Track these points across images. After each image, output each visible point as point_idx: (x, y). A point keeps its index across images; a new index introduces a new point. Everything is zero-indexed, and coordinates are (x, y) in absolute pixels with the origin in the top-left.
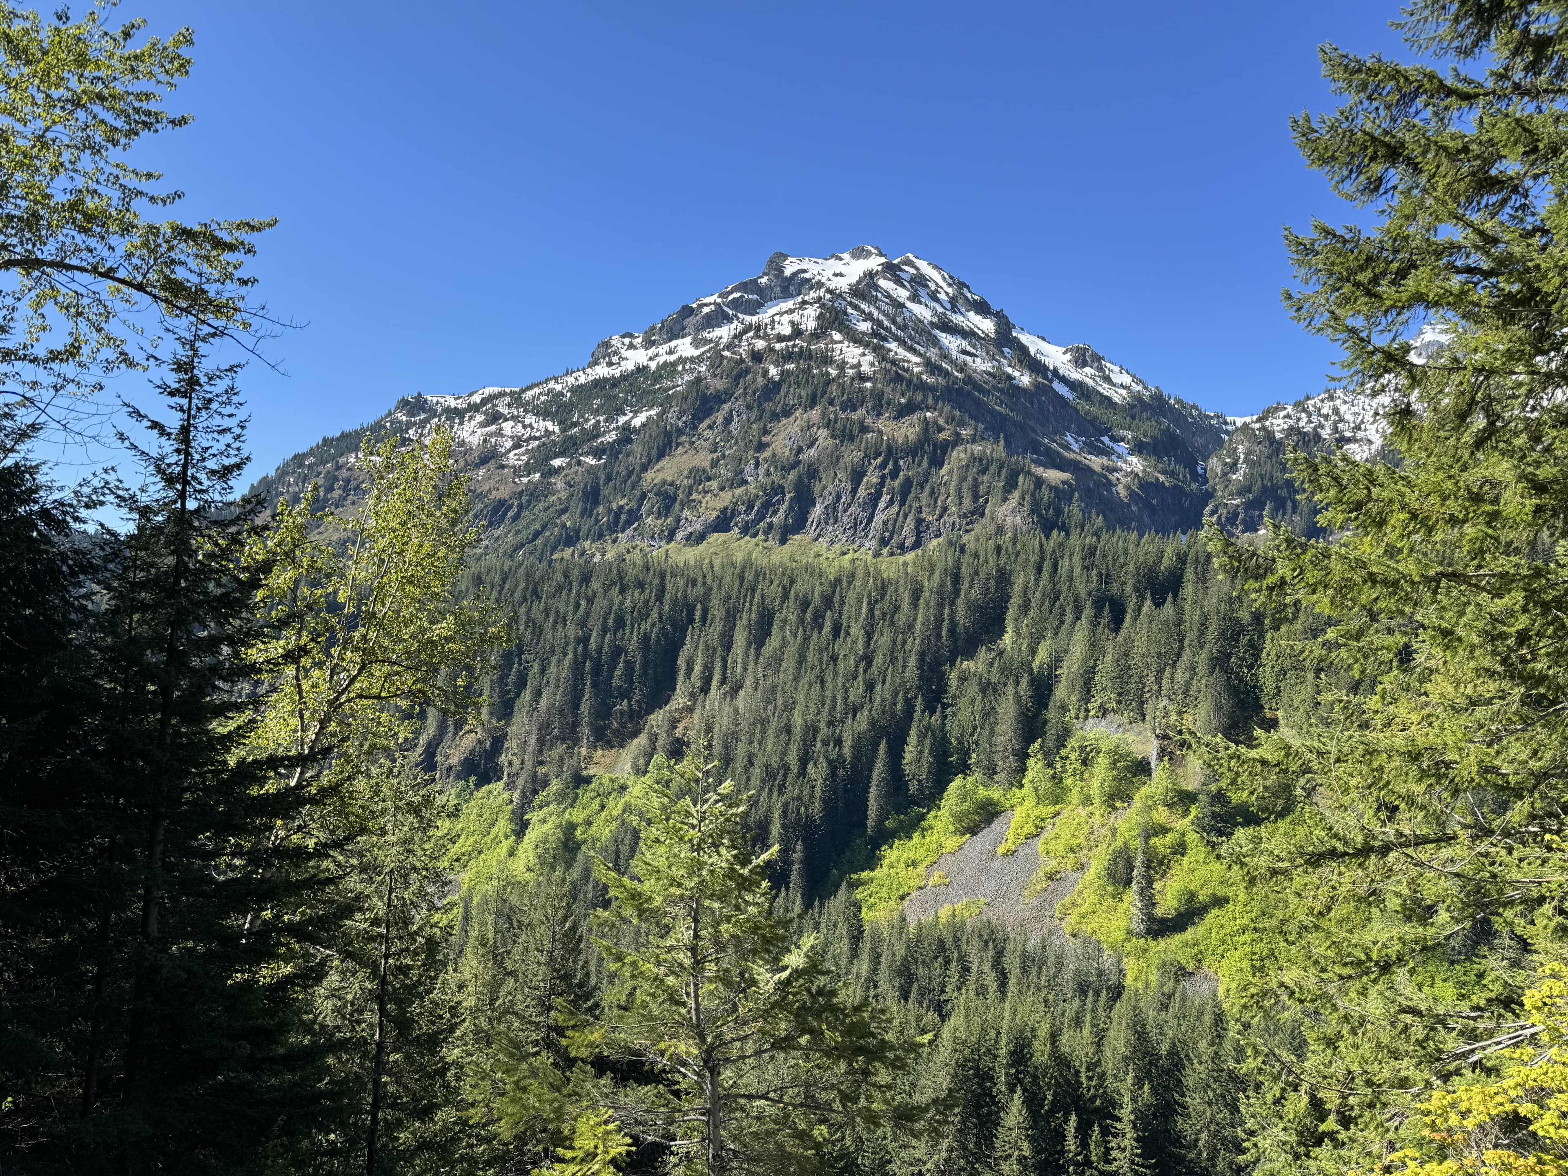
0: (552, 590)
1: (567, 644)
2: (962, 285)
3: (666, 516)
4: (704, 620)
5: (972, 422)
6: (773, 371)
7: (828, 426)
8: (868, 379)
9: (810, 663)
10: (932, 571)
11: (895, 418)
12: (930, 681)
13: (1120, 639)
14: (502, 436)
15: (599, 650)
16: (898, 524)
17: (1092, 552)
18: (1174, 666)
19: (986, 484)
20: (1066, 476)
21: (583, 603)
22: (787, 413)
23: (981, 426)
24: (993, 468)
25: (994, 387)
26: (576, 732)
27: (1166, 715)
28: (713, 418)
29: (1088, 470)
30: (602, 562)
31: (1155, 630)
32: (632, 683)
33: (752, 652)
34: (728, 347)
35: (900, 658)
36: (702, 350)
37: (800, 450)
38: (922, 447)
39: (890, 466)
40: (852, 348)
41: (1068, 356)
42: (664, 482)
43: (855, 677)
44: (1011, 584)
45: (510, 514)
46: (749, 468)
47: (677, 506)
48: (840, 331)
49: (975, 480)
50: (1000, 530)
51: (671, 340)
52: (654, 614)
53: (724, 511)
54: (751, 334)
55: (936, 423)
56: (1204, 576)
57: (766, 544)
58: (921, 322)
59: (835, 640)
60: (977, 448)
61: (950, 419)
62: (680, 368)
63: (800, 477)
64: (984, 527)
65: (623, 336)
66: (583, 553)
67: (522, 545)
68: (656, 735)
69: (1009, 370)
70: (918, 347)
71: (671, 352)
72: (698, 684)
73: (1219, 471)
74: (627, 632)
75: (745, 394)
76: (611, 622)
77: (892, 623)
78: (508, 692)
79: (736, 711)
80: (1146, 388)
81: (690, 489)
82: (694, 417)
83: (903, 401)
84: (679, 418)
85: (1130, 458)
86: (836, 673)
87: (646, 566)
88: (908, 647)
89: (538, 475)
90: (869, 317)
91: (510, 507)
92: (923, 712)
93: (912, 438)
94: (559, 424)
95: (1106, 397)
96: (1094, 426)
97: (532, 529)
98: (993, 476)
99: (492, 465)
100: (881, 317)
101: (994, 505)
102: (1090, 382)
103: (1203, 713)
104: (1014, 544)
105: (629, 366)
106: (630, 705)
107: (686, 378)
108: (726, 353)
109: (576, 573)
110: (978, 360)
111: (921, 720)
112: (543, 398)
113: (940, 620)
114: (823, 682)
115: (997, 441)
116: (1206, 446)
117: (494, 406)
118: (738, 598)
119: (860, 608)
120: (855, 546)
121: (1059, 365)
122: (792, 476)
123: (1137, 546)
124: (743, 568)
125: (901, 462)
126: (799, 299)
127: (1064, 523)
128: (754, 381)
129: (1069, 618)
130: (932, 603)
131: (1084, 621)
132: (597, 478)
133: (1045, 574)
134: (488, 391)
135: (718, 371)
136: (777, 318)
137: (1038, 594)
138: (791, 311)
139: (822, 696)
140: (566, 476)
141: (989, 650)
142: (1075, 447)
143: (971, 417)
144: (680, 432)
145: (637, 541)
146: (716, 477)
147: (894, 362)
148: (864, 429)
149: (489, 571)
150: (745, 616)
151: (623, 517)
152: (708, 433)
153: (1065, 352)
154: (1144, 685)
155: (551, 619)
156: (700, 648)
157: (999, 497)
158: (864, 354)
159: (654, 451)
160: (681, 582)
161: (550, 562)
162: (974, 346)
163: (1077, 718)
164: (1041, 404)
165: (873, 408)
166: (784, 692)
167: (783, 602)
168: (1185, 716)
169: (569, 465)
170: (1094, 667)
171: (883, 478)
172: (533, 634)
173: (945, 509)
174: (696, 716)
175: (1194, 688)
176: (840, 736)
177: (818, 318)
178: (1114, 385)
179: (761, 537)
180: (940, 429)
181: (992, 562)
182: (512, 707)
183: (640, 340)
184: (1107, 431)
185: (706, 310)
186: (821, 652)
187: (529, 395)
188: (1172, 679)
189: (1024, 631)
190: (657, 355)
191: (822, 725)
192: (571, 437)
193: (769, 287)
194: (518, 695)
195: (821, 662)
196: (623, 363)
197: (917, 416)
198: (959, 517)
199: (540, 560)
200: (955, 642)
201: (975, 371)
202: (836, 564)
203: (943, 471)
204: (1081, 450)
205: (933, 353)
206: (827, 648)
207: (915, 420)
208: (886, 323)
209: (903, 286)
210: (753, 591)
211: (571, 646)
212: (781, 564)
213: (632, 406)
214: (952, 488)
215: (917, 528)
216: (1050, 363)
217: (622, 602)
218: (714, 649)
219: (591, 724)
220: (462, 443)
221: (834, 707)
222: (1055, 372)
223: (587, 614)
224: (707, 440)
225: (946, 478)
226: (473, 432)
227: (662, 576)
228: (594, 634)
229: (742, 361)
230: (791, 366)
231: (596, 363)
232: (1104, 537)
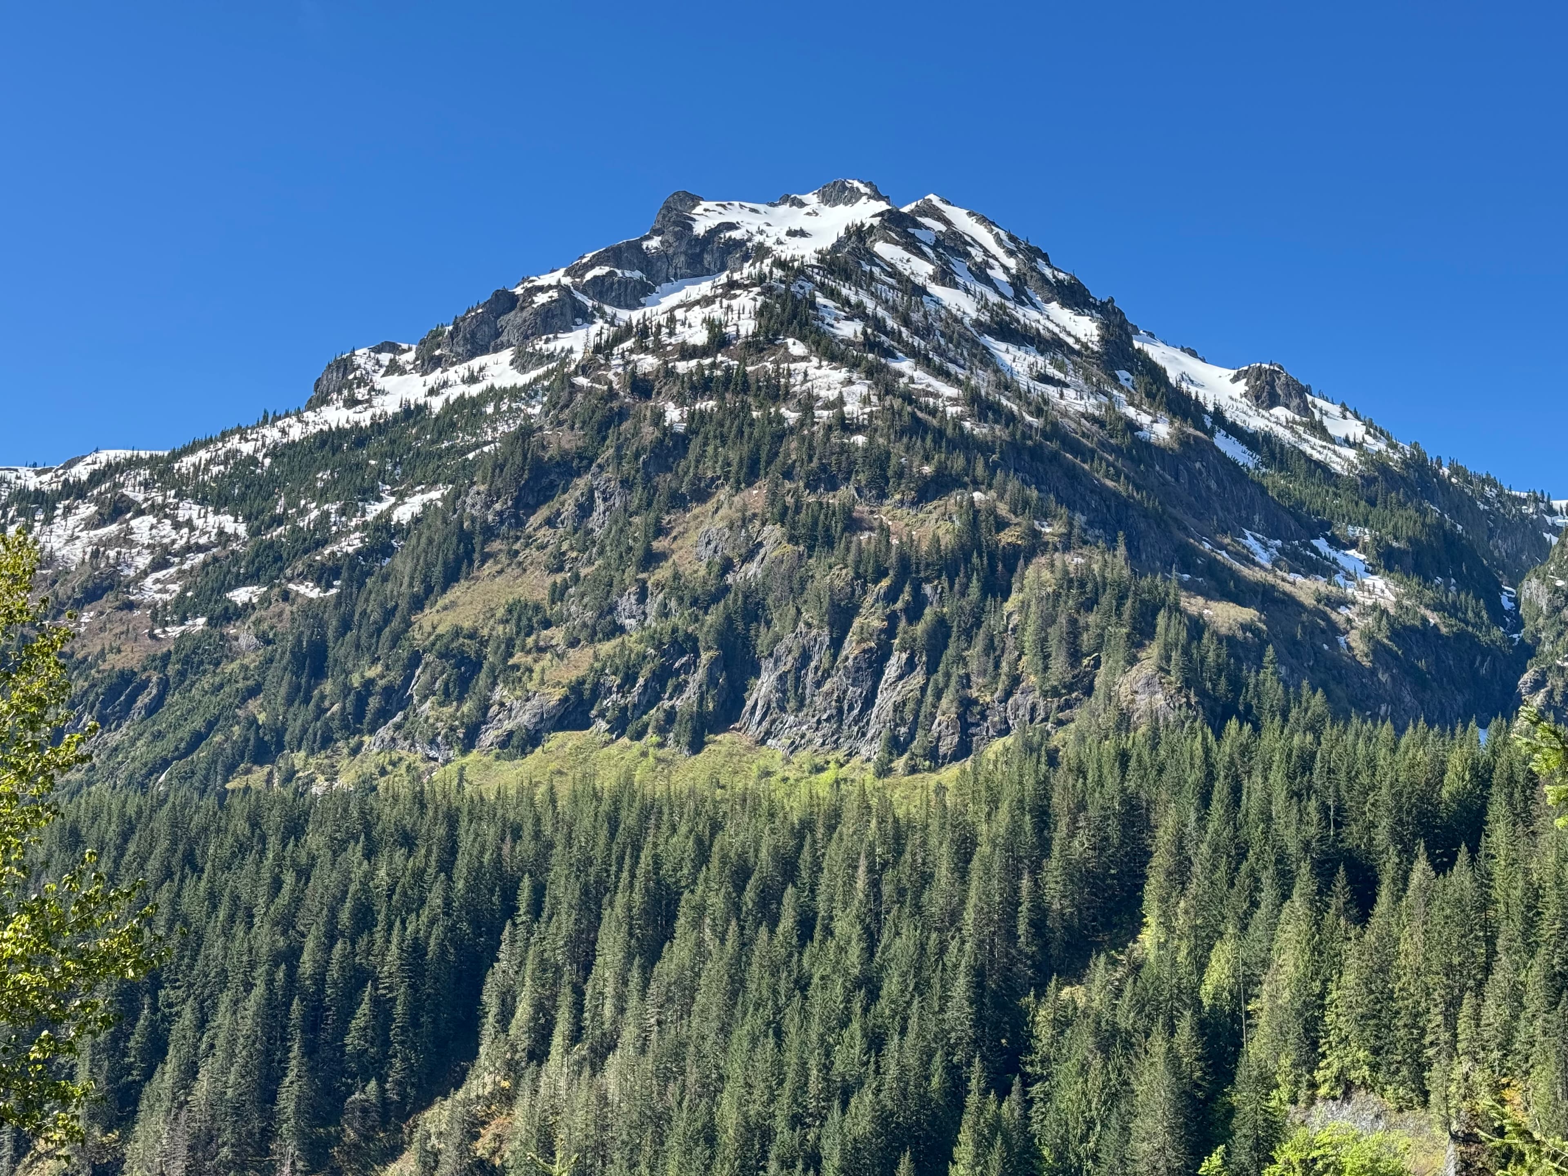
0: (226, 853)
1: (252, 965)
2: (1033, 253)
3: (461, 699)
4: (536, 909)
5: (1063, 511)
6: (673, 414)
7: (781, 519)
8: (859, 429)
9: (753, 996)
10: (994, 803)
11: (914, 504)
12: (998, 1030)
13: (1370, 937)
14: (131, 544)
15: (320, 978)
16: (925, 709)
17: (1306, 762)
18: (1479, 990)
19: (1093, 631)
20: (1248, 614)
21: (289, 878)
22: (702, 494)
23: (1080, 519)
24: (1106, 599)
25: (1102, 445)
26: (268, 1152)
27: (1469, 1094)
28: (555, 504)
29: (1290, 602)
30: (329, 794)
31: (1438, 919)
32: (387, 1043)
33: (635, 976)
34: (584, 369)
35: (936, 981)
36: (533, 374)
37: (727, 566)
38: (967, 559)
39: (906, 596)
40: (826, 371)
41: (1241, 386)
42: (457, 632)
43: (844, 1023)
44: (1152, 828)
45: (143, 700)
46: (627, 603)
47: (482, 679)
48: (803, 339)
49: (1073, 622)
50: (1125, 721)
51: (472, 355)
52: (435, 899)
53: (577, 687)
54: (629, 344)
55: (992, 511)
56: (1526, 810)
57: (661, 753)
58: (959, 321)
59: (803, 946)
60: (1074, 561)
61: (1020, 506)
62: (490, 410)
63: (729, 619)
64: (1092, 713)
65: (378, 350)
66: (290, 776)
67: (165, 763)
68: (436, 1154)
69: (1131, 412)
70: (952, 368)
71: (472, 379)
72: (524, 1043)
73: (1543, 604)
74: (379, 938)
75: (619, 457)
76: (344, 917)
77: (918, 908)
78: (130, 1067)
79: (603, 1099)
80: (1394, 447)
81: (510, 644)
82: (518, 502)
83: (927, 469)
84: (488, 506)
85: (1370, 580)
86: (805, 1015)
87: (420, 801)
88: (950, 958)
89: (201, 621)
90: (857, 312)
91: (143, 686)
92: (985, 1093)
93: (947, 540)
94: (247, 519)
95: (1318, 464)
96: (1298, 519)
97: (185, 732)
98: (1107, 615)
99: (107, 602)
100: (881, 312)
101: (1112, 672)
102: (1285, 435)
103: (1542, 1088)
104: (1154, 747)
105: (390, 405)
106: (382, 1091)
107: (502, 428)
108: (582, 381)
109: (274, 819)
110: (1070, 393)
111: (981, 1111)
112: (215, 470)
113: (1012, 903)
114: (779, 1034)
115: (1112, 546)
116: (1515, 557)
117: (117, 486)
118: (606, 863)
119: (852, 878)
120: (840, 755)
121: (1224, 403)
122: (713, 617)
123: (1394, 750)
124: (616, 802)
125: (928, 589)
126: (723, 278)
127: (1249, 707)
128: (637, 432)
129: (1267, 895)
130: (996, 867)
131: (1298, 903)
132: (322, 624)
133: (1217, 808)
134: (105, 457)
135: (565, 414)
136: (679, 314)
137: (1204, 847)
138: (707, 301)
139: (779, 1065)
140: (258, 622)
141: (1114, 963)
142: (1263, 558)
143: (1060, 501)
144: (489, 533)
145: (402, 751)
146: (561, 620)
147: (908, 397)
148: (853, 525)
149: (95, 818)
150: (620, 899)
151: (374, 703)
152: (544, 534)
153: (1236, 379)
154: (1423, 1032)
155: (222, 914)
156: (529, 967)
157: (1120, 655)
158: (850, 382)
159: (437, 571)
160: (490, 832)
161: (222, 796)
162: (1060, 367)
163: (1294, 1101)
164: (1193, 476)
165: (871, 483)
166: (700, 1056)
167: (697, 869)
168: (1507, 1094)
169: (265, 600)
170: (1322, 996)
171: (892, 619)
172: (183, 946)
173: (1015, 680)
174: (520, 1110)
175: (1522, 1037)
176: (816, 1146)
177: (759, 314)
178: (1332, 440)
179: (652, 738)
180: (1001, 525)
181: (1111, 784)
182: (136, 1102)
183: (411, 356)
184: (1323, 528)
185: (541, 299)
186: (775, 972)
187: (187, 463)
188: (1477, 1018)
189: (1181, 922)
190: (445, 384)
191: (780, 1124)
192: (271, 545)
193: (663, 256)
194: (148, 1075)
195: (775, 992)
196: (377, 401)
197: (954, 500)
198: (1045, 694)
199: (203, 793)
200: (1045, 946)
201: (1065, 414)
202: (803, 790)
203: (1009, 606)
204: (1275, 564)
205: (982, 380)
206: (787, 963)
207: (952, 507)
208: (891, 323)
209: (922, 255)
210: (637, 849)
211: (261, 970)
212: (692, 792)
213: (394, 483)
214: (1029, 638)
215: (961, 717)
216: (1208, 398)
217: (370, 875)
218: (558, 969)
219: (300, 1134)
220: (50, 560)
221: (802, 1087)
222: (1218, 416)
223: (297, 901)
224: (542, 547)
225: (1015, 619)
226: (72, 539)
227: (452, 820)
228: (310, 944)
229: (612, 394)
230: (708, 405)
231: (323, 400)
232: (1329, 732)
